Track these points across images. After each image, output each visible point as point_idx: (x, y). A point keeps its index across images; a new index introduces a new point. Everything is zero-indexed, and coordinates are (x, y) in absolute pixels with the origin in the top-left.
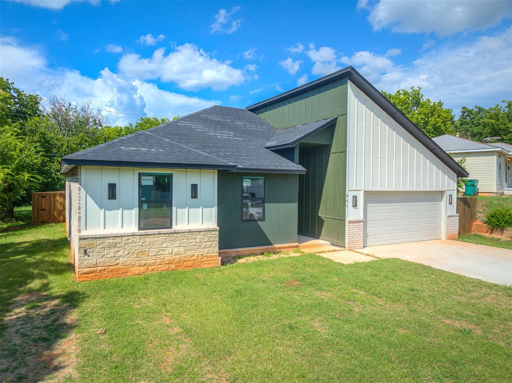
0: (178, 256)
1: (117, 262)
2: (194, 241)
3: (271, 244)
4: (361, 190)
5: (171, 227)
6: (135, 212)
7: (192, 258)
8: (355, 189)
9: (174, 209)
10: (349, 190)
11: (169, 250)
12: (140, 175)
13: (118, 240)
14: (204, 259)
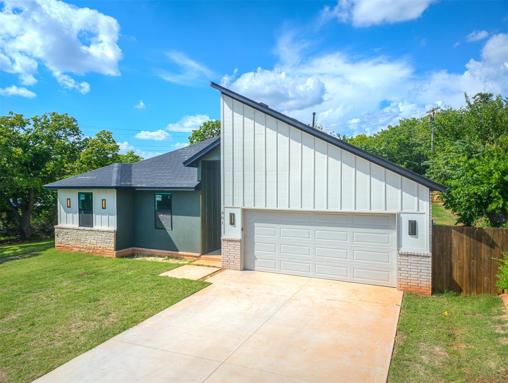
0: (93, 246)
1: (68, 243)
2: (101, 237)
3: (177, 251)
4: (239, 208)
5: (93, 227)
6: (77, 216)
7: (100, 249)
8: (231, 206)
9: (94, 215)
10: (224, 207)
11: (89, 242)
12: (79, 194)
13: (68, 231)
14: (106, 251)
